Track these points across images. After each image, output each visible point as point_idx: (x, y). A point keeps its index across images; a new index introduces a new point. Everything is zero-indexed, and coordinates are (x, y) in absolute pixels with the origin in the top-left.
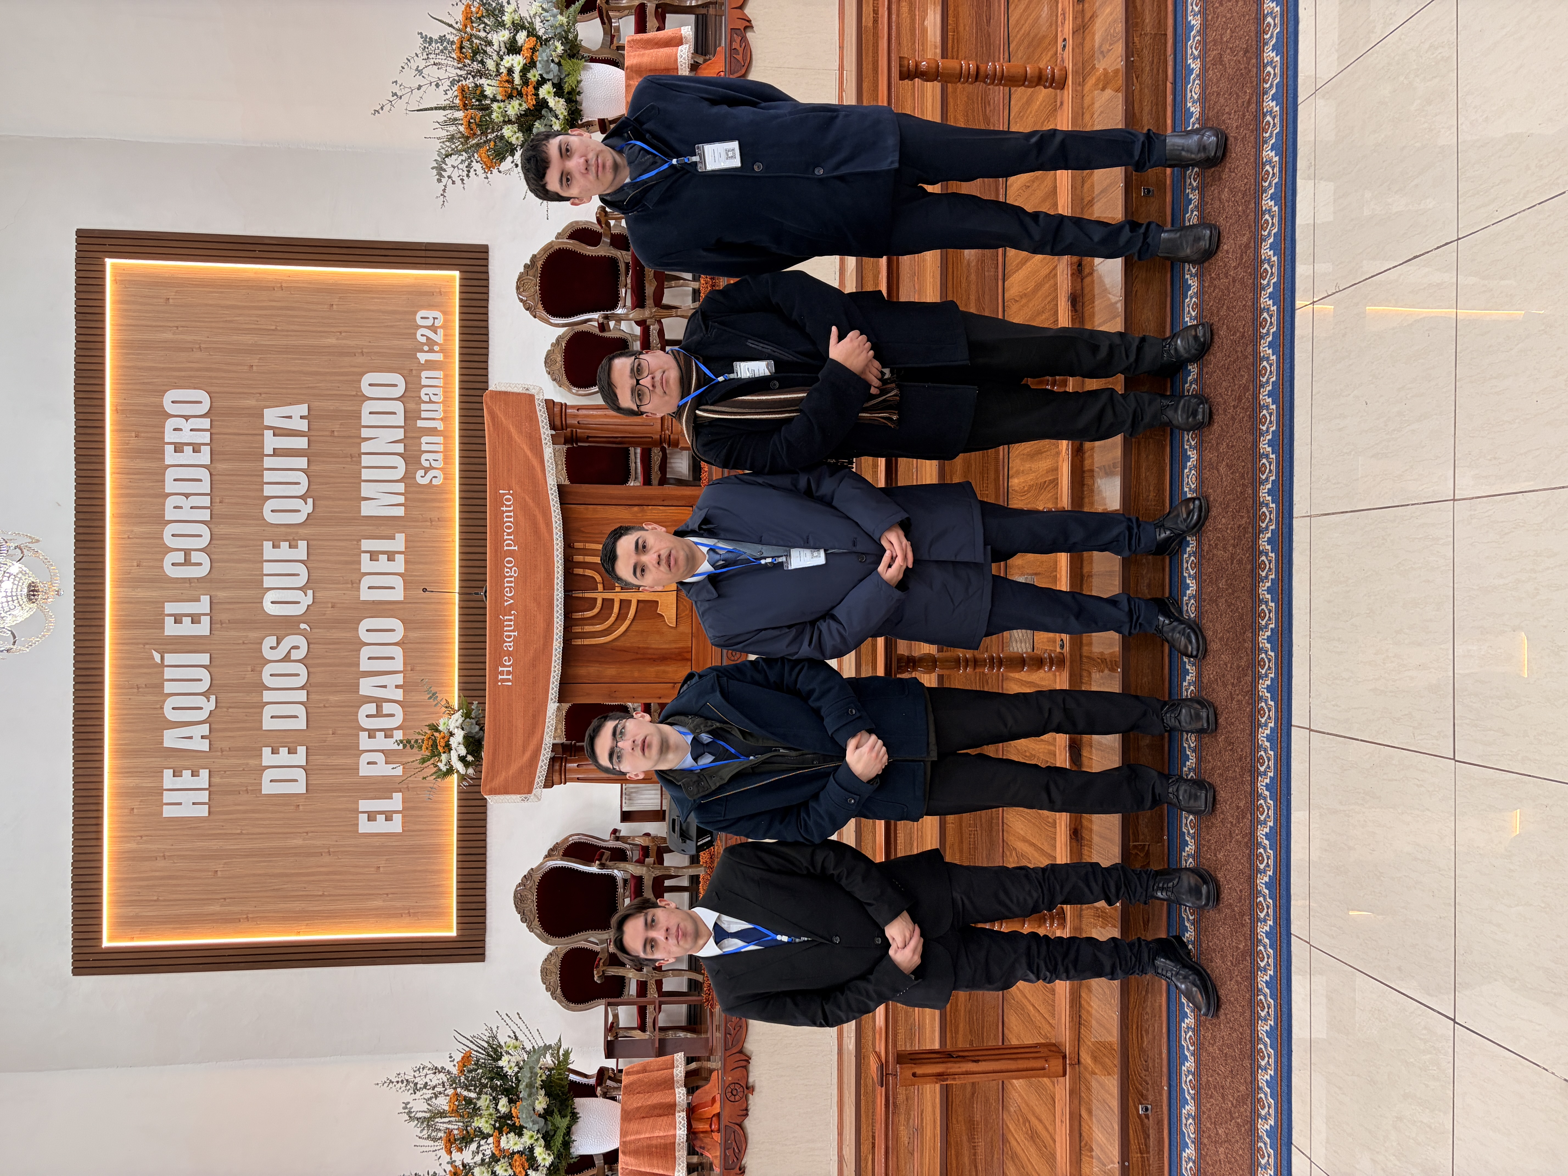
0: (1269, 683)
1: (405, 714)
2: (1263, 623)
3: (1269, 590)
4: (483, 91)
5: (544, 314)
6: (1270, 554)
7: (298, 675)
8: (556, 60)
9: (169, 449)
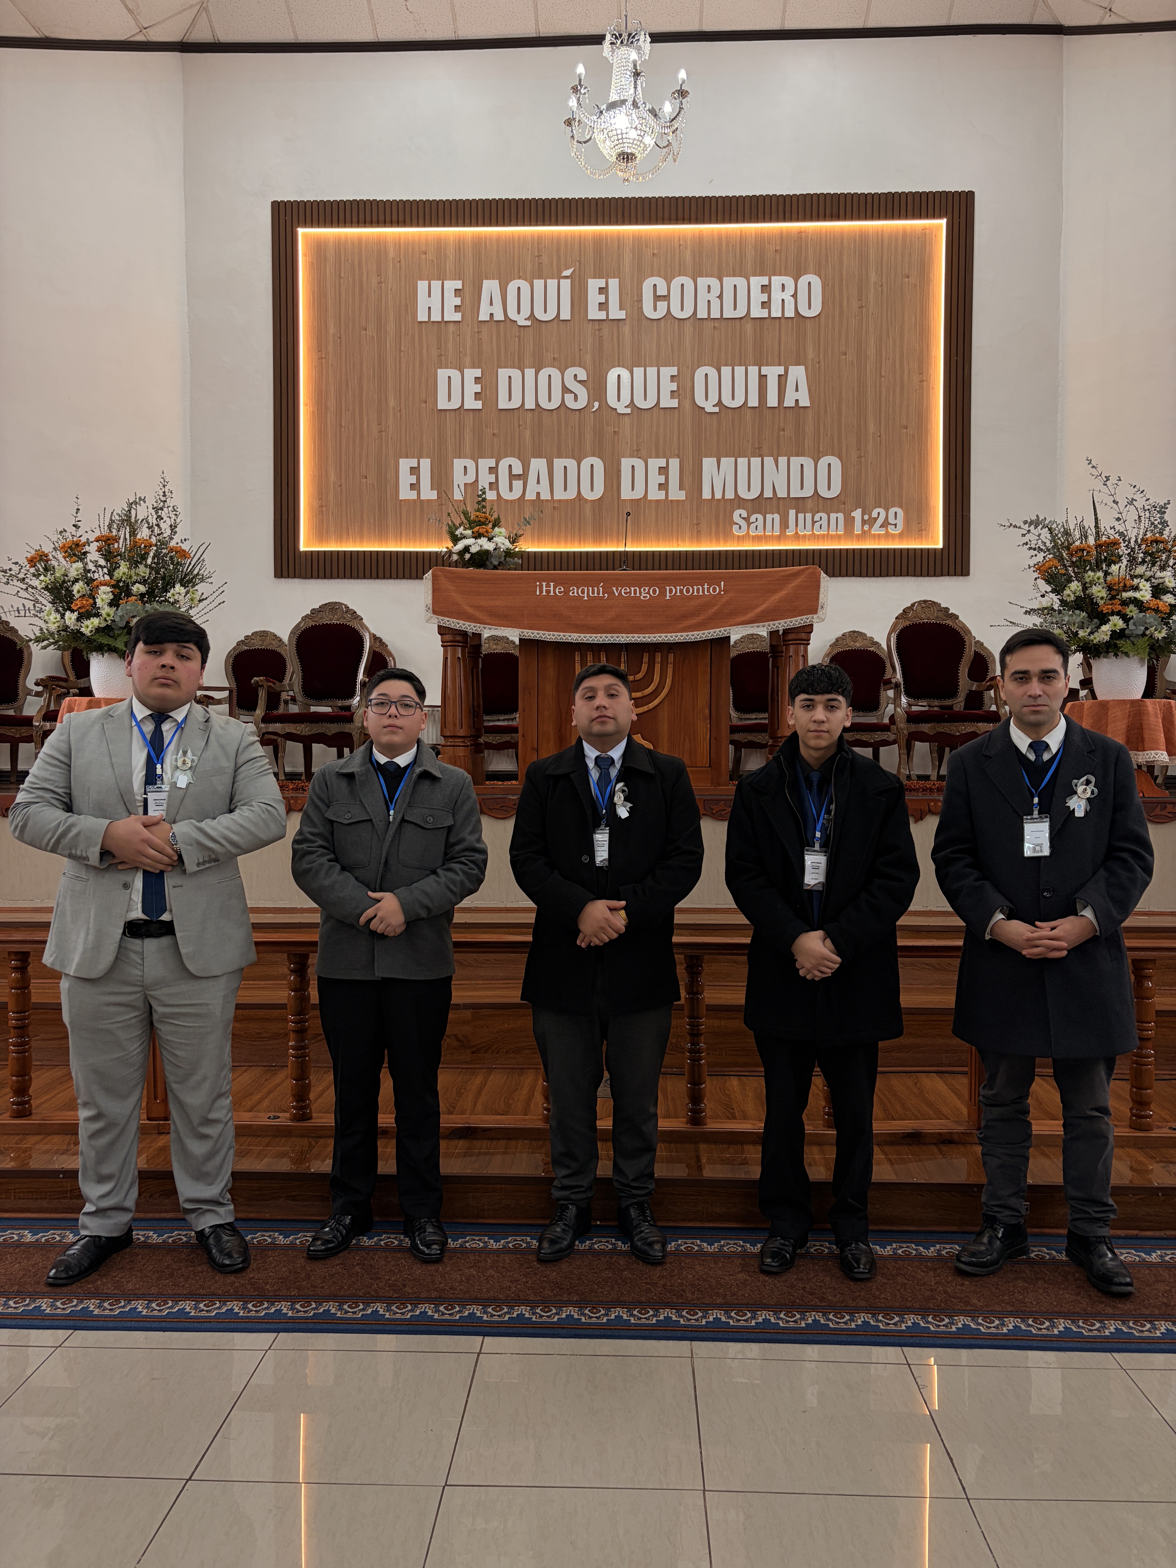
0: (527, 1315)
1: (512, 501)
2: (587, 1312)
3: (618, 1317)
4: (1115, 563)
5: (900, 627)
6: (655, 1319)
7: (550, 400)
8: (1148, 632)
9: (764, 280)
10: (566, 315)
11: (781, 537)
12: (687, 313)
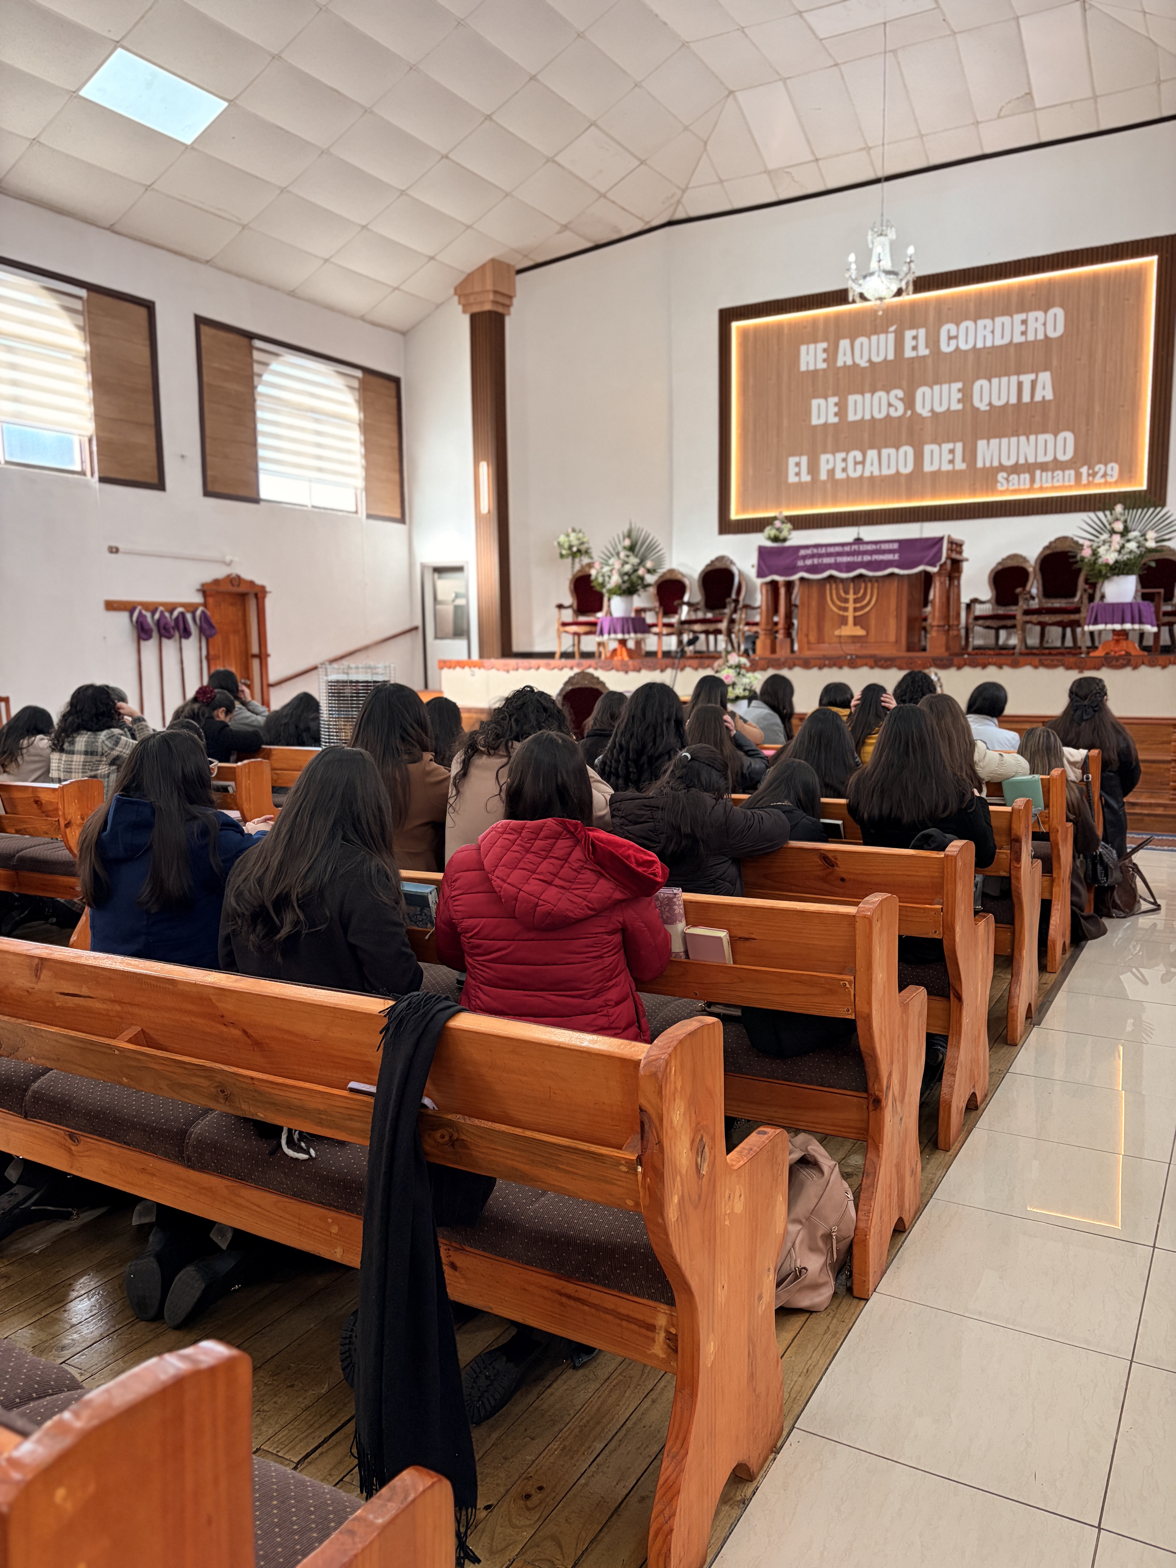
1: (856, 478)
5: (1044, 554)
7: (880, 413)
9: (1023, 316)
10: (891, 357)
11: (1031, 489)
12: (970, 346)
